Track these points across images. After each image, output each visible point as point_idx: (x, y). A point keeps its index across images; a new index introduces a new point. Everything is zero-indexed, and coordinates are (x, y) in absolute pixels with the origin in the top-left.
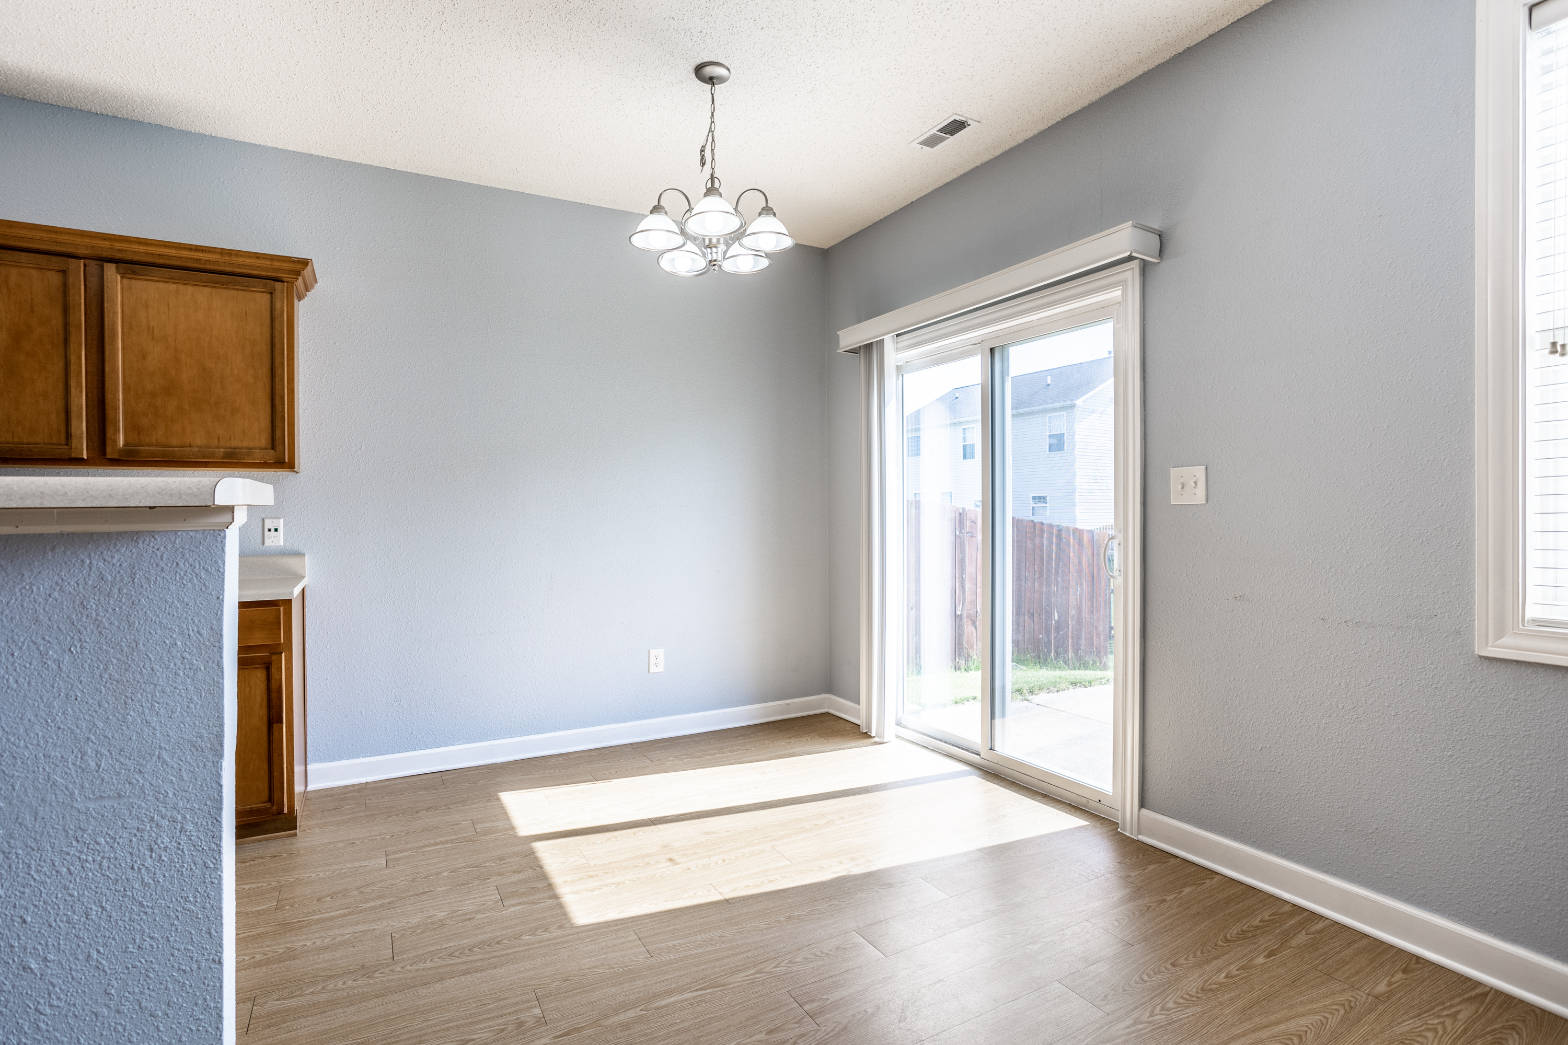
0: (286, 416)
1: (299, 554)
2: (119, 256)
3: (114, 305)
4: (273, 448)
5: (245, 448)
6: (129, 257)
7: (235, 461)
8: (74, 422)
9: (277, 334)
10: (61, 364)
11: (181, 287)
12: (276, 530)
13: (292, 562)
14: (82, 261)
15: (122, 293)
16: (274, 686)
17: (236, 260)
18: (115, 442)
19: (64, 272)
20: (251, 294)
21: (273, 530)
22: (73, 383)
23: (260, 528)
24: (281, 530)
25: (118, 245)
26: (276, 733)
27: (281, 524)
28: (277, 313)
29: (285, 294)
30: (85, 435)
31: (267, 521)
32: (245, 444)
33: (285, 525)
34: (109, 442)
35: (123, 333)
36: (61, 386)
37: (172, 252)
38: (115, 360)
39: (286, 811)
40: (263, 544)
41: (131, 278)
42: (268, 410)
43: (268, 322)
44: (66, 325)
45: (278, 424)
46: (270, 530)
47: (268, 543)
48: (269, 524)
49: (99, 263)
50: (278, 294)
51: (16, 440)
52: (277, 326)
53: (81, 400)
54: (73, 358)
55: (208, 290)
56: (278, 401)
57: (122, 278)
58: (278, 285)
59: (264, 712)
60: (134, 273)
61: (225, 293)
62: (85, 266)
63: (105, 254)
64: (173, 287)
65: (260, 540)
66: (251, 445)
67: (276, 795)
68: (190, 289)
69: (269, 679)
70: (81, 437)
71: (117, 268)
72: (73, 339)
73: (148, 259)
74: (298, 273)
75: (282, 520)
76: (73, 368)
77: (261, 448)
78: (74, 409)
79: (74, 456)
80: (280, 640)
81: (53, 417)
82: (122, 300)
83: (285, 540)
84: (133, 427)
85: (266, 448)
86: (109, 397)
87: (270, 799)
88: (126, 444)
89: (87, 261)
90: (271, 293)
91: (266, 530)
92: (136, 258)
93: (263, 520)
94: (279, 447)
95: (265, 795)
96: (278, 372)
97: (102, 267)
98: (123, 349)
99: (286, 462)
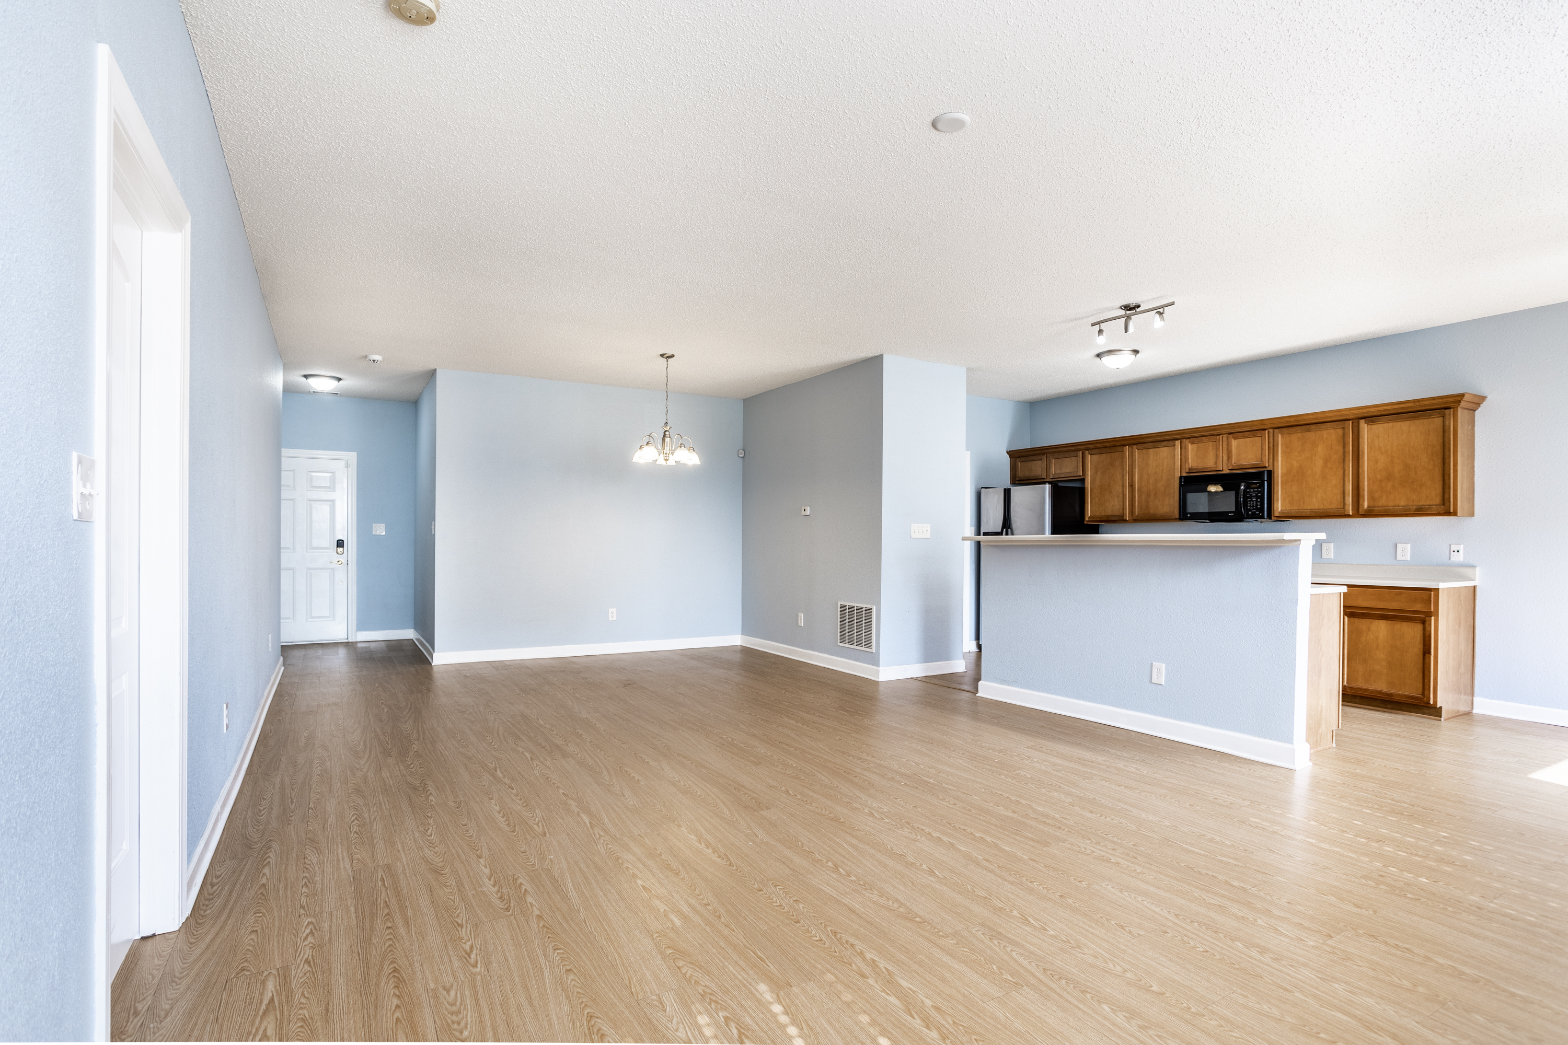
0: (1452, 485)
1: (1473, 567)
2: (1366, 415)
3: (1364, 439)
4: (1444, 504)
5: (1427, 505)
6: (1371, 414)
7: (1421, 513)
8: (1346, 498)
9: (1446, 440)
10: (1342, 471)
11: (1395, 424)
12: (1458, 551)
13: (1468, 571)
14: (1351, 421)
15: (1367, 433)
17: (1422, 403)
18: (1363, 506)
19: (1343, 428)
20: (1432, 419)
21: (1456, 551)
22: (1346, 479)
23: (1448, 550)
24: (1461, 551)
25: (1365, 410)
26: (1427, 659)
27: (1461, 548)
28: (1446, 428)
29: (1452, 415)
30: (1351, 504)
31: (1452, 546)
32: (1428, 503)
33: (1464, 549)
34: (1360, 506)
35: (1368, 453)
36: (1342, 481)
37: (1390, 407)
38: (1364, 466)
39: (1432, 702)
40: (1450, 559)
41: (1371, 425)
42: (1441, 483)
43: (1441, 433)
44: (1344, 452)
45: (1447, 491)
46: (1454, 551)
47: (1452, 559)
48: (1454, 548)
49: (1358, 420)
50: (1447, 416)
51: (1325, 508)
52: (1446, 435)
53: (1349, 487)
54: (1346, 468)
55: (1408, 423)
56: (1446, 478)
57: (1368, 425)
58: (1447, 411)
59: (1421, 646)
60: (1373, 422)
61: (1418, 422)
62: (1352, 423)
63: (1361, 416)
64: (1391, 424)
65: (1448, 558)
66: (1431, 503)
67: (1426, 693)
68: (1399, 424)
69: (1424, 629)
70: (1349, 505)
71: (1365, 421)
72: (1347, 459)
73: (1379, 413)
74: (1459, 402)
75: (1462, 545)
76: (1346, 472)
77: (1437, 505)
78: (1346, 491)
79: (1346, 514)
80: (1431, 610)
81: (1339, 496)
82: (1367, 436)
83: (1464, 558)
84: (1371, 498)
85: (1439, 505)
86: (1361, 484)
87: (1423, 694)
88: (1368, 507)
89: (1353, 421)
90: (1443, 417)
91: (1452, 551)
92: (1374, 414)
93: (1450, 545)
94: (1447, 504)
95: (1420, 691)
96: (1447, 461)
97: (1359, 421)
98: (1368, 460)
99: (1452, 511)
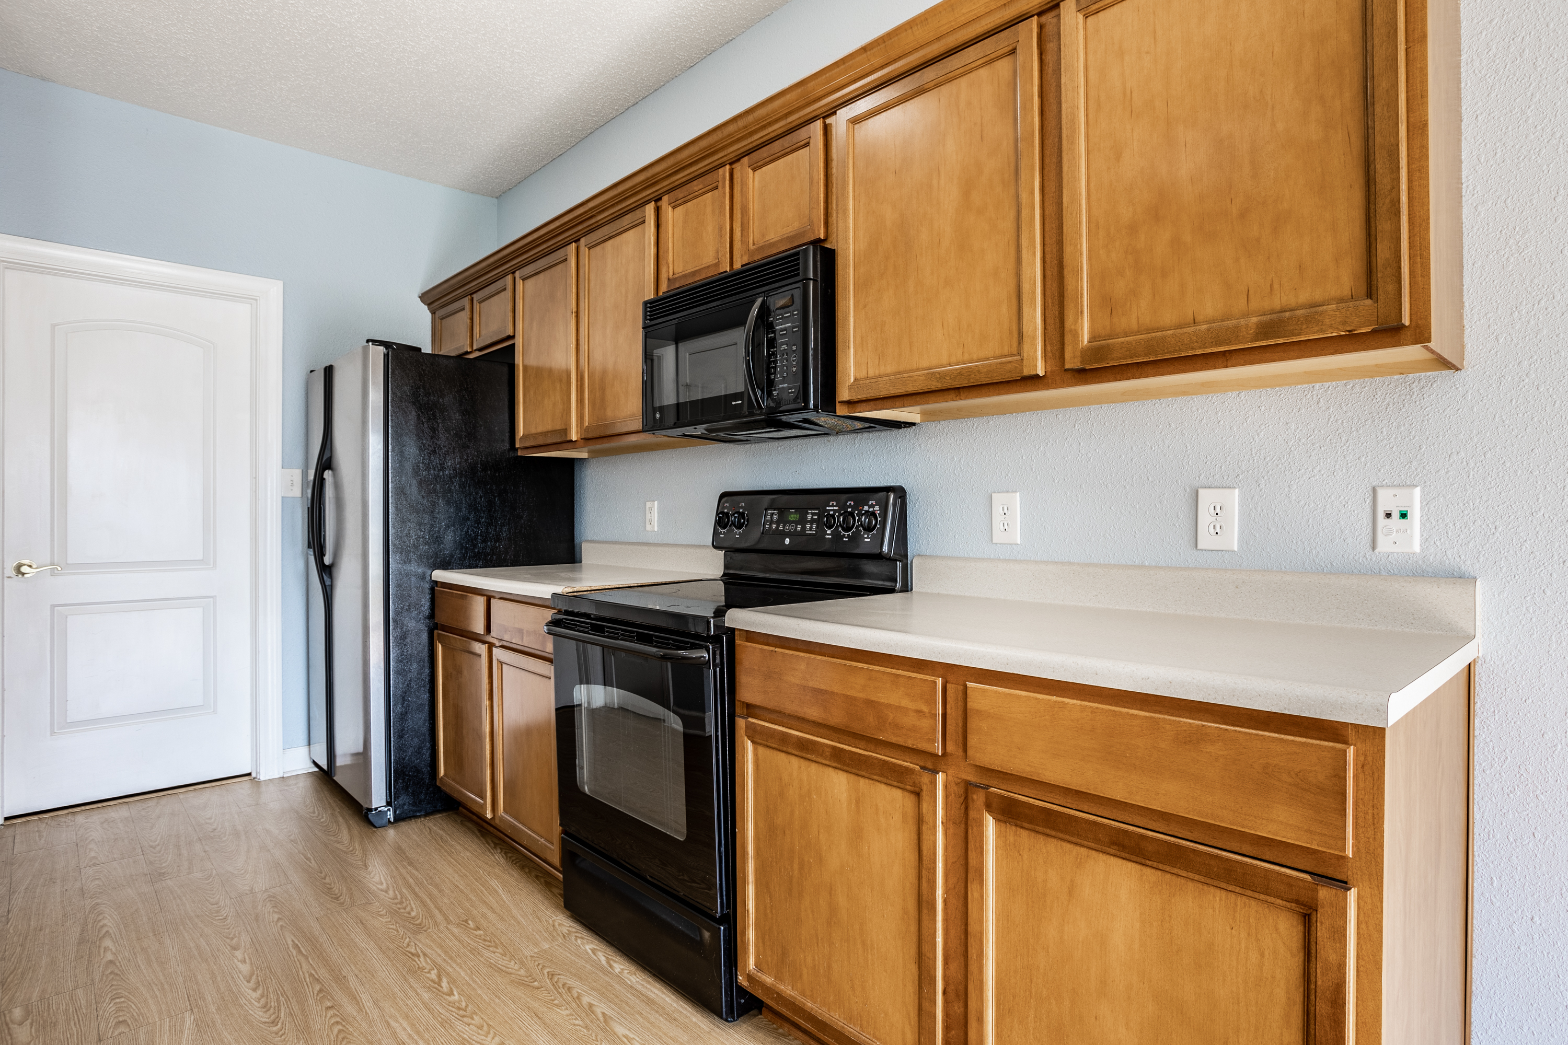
0: (1404, 198)
1: (1465, 579)
3: (1074, 74)
4: (1370, 294)
5: (1303, 307)
7: (1282, 341)
8: (1026, 311)
10: (1013, 214)
12: (1404, 516)
13: (1442, 597)
14: (1034, 21)
15: (1085, 47)
16: (1322, 981)
18: (1077, 336)
21: (1396, 515)
22: (1025, 241)
23: (1367, 511)
24: (1416, 514)
27: (1415, 500)
30: (1039, 333)
31: (1381, 493)
32: (1304, 297)
33: (1426, 503)
34: (1069, 339)
36: (1014, 251)
38: (1076, 179)
40: (1374, 548)
41: (1097, 12)
42: (1358, 196)
44: (1018, 142)
45: (1383, 226)
46: (1388, 515)
47: (1384, 545)
48: (1388, 500)
49: (1055, 9)
51: (967, 358)
53: (1033, 271)
54: (1025, 197)
56: (1380, 166)
57: (1086, 17)
65: (1366, 539)
66: (1318, 296)
69: (1308, 950)
70: (1034, 338)
72: (1024, 164)
75: (1417, 491)
76: (1025, 213)
77: (1341, 300)
78: (1026, 287)
79: (1027, 373)
80: (1344, 849)
81: (1005, 308)
82: (1086, 58)
83: (1425, 541)
84: (1103, 301)
85: (1353, 298)
86: (1069, 250)
88: (1092, 338)
89: (1041, 15)
91: (1381, 513)
93: (1374, 490)
94: (1384, 287)
96: (1382, 84)
97: (1058, 11)
98: (1088, 152)
99: (1406, 321)
